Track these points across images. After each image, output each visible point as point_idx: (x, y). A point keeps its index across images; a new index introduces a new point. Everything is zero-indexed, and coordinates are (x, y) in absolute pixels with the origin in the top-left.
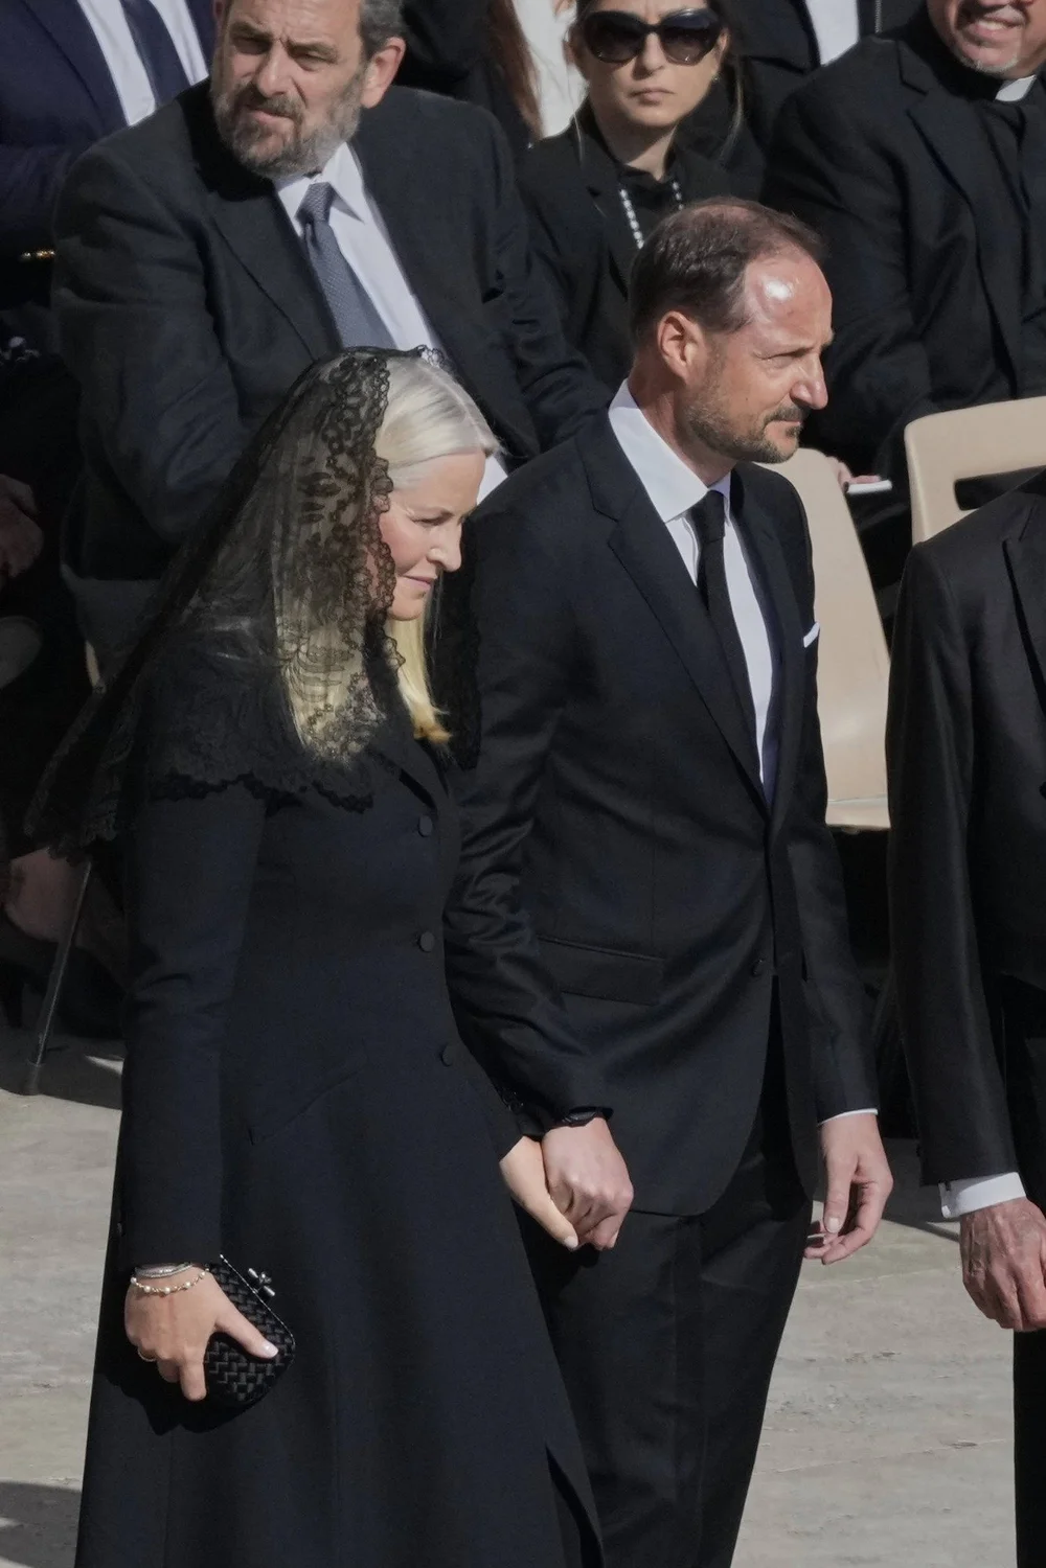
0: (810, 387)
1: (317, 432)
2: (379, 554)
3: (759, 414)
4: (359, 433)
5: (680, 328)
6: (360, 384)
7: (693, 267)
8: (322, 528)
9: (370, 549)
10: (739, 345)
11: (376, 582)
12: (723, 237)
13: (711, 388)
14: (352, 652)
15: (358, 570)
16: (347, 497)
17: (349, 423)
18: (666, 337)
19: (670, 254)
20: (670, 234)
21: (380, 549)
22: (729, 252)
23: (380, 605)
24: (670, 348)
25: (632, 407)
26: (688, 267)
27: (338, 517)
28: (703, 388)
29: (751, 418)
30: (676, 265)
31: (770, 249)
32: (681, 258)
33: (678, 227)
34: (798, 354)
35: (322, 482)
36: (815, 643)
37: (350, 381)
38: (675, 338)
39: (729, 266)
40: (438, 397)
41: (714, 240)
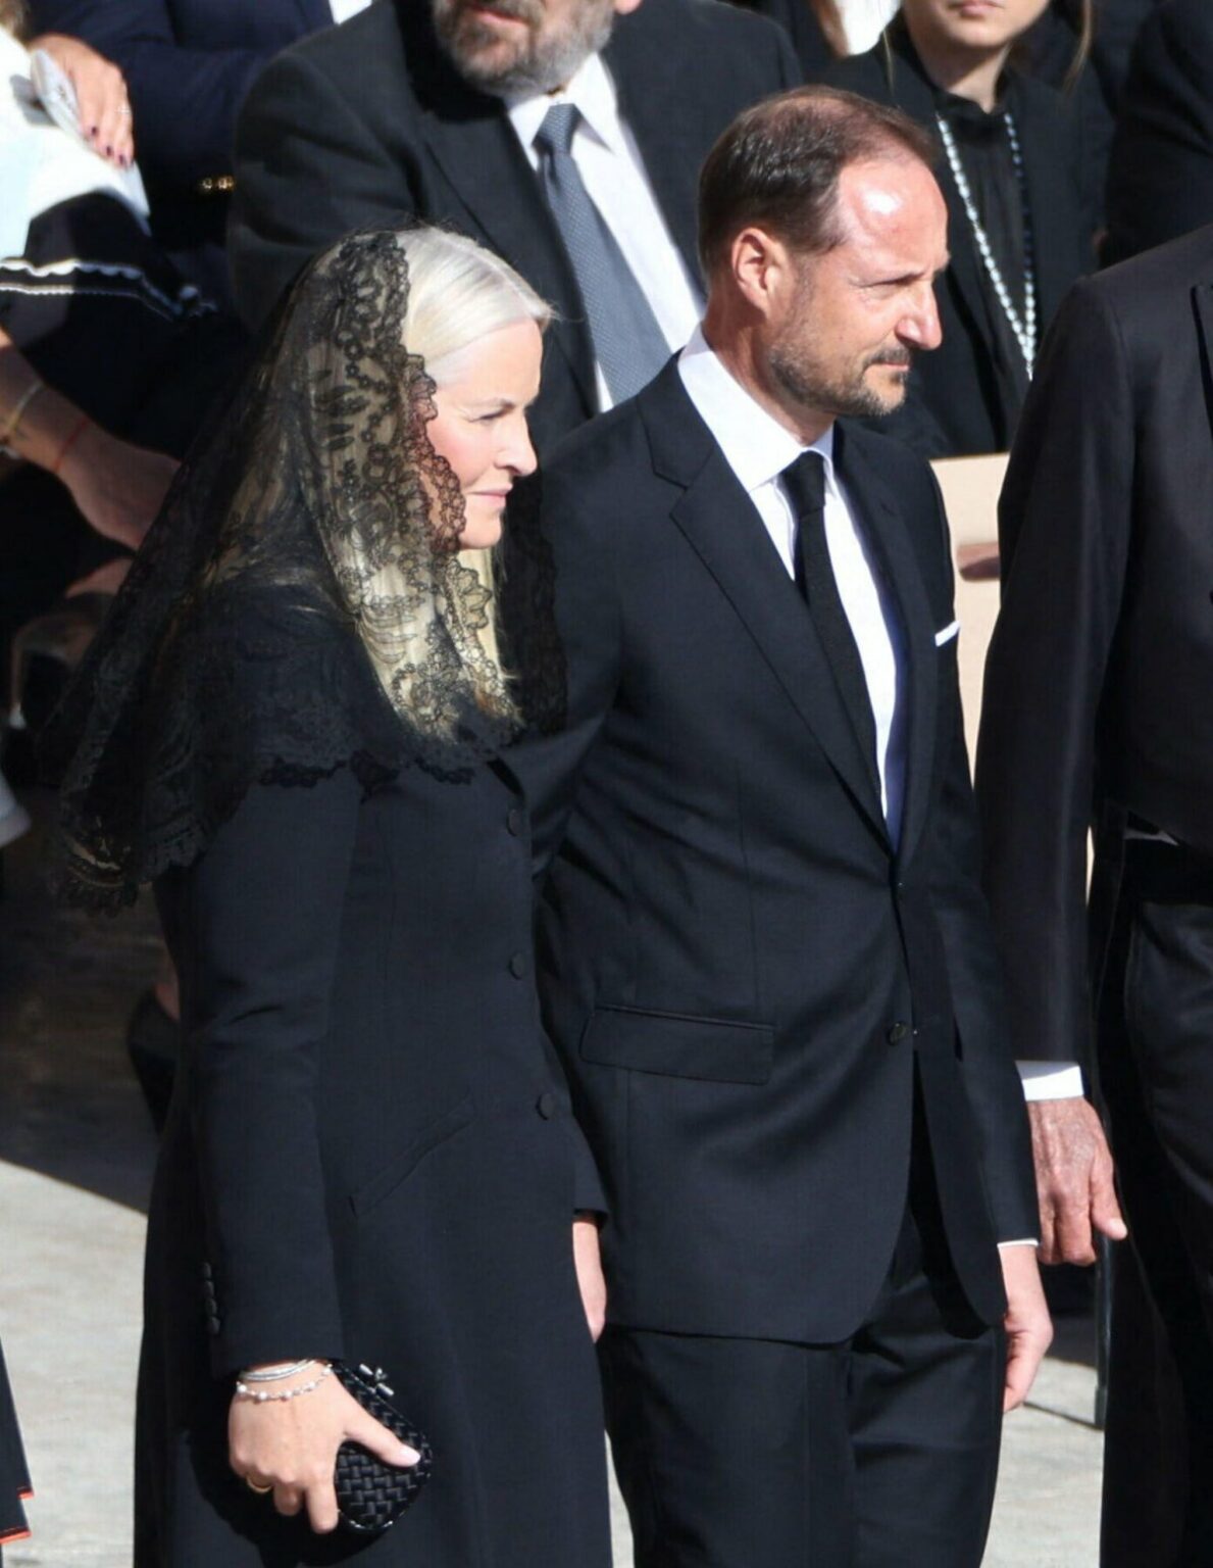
0: (920, 323)
1: (327, 338)
2: (433, 471)
3: (856, 357)
4: (381, 328)
5: (759, 247)
6: (370, 271)
7: (776, 173)
8: (355, 452)
9: (424, 468)
10: (833, 270)
11: (437, 506)
12: (812, 136)
13: (797, 323)
14: (422, 595)
15: (411, 496)
16: (379, 411)
17: (365, 320)
18: (744, 259)
19: (747, 158)
20: (748, 132)
21: (435, 465)
22: (821, 154)
23: (448, 532)
24: (748, 273)
25: (703, 351)
26: (770, 173)
27: (373, 436)
28: (788, 324)
29: (847, 360)
30: (755, 171)
31: (869, 150)
32: (762, 161)
33: (758, 125)
34: (905, 281)
35: (346, 397)
36: (953, 642)
37: (356, 270)
38: (753, 260)
39: (820, 171)
40: (467, 266)
41: (802, 139)
